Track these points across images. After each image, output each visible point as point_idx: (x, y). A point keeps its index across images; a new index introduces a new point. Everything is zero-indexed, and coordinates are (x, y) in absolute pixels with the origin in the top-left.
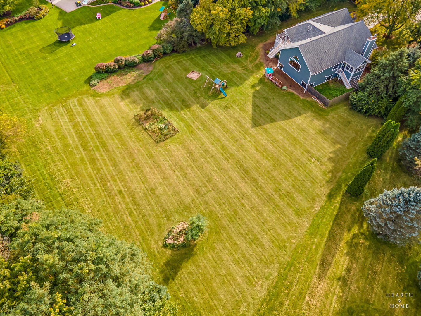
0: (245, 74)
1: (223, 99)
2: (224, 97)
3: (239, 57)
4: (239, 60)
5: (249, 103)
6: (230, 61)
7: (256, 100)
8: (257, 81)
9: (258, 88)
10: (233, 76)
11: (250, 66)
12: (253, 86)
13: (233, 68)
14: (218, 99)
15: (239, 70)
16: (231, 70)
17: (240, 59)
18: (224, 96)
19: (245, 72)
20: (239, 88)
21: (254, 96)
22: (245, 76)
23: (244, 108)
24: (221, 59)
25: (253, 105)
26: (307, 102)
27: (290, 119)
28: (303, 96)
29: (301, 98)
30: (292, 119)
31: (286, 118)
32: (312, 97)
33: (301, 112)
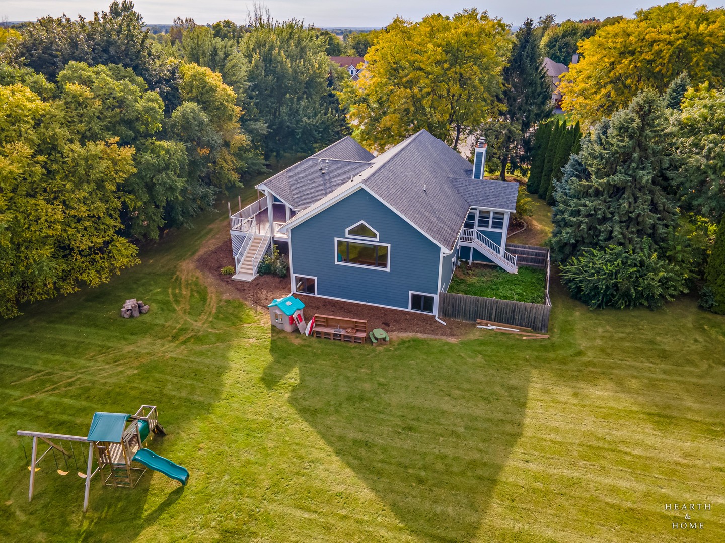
0: (202, 354)
1: (181, 503)
2: (178, 492)
3: (136, 314)
4: (144, 323)
5: (316, 454)
6: (109, 338)
7: (330, 420)
8: (267, 358)
9: (293, 376)
10: (156, 381)
11: (199, 325)
12: (270, 380)
13: (138, 356)
14: (151, 519)
15: (169, 351)
16: (136, 364)
17: (147, 318)
18: (175, 485)
19: (198, 348)
20: (219, 411)
21: (309, 413)
22: (208, 361)
23: (317, 484)
24: (64, 346)
25: (339, 452)
26: (482, 343)
27: (520, 425)
28: (452, 335)
29: (452, 340)
30: (527, 421)
31: (508, 428)
32: (474, 325)
33: (513, 381)
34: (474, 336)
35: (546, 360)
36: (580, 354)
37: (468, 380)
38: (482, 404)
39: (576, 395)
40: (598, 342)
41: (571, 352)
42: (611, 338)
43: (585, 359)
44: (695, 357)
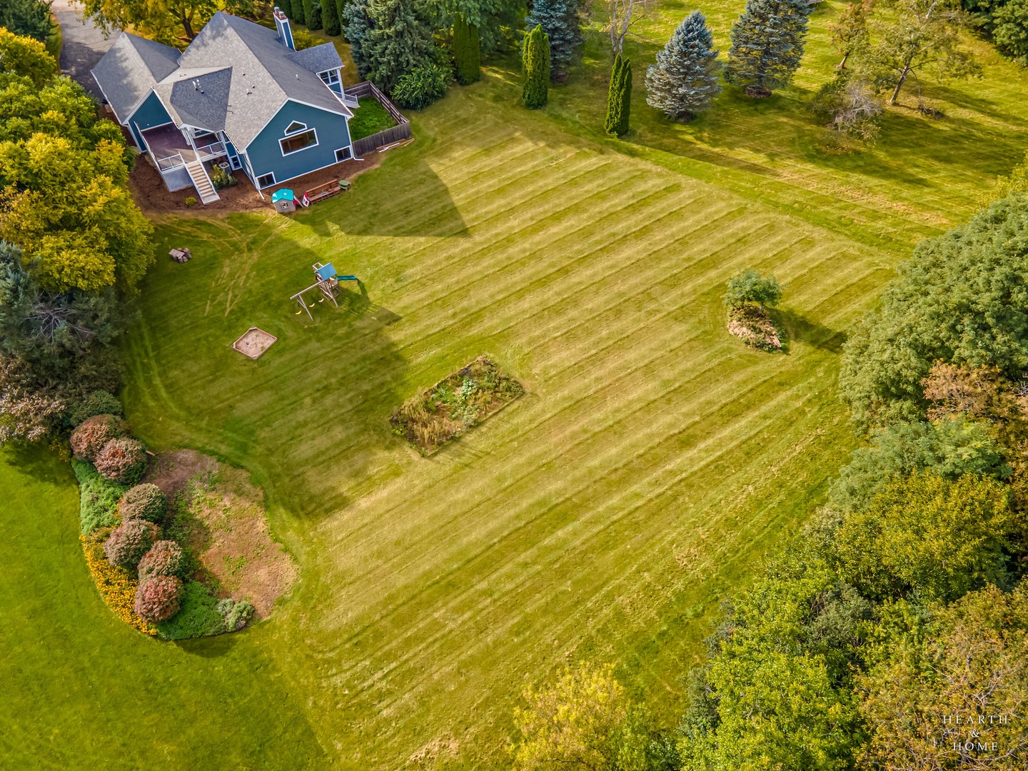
0: (270, 247)
5: (388, 242)
7: (375, 229)
8: (306, 227)
9: (333, 226)
12: (325, 234)
19: (262, 246)
22: (281, 247)
26: (391, 159)
27: (444, 185)
28: (373, 164)
29: (376, 166)
30: (445, 182)
31: (441, 189)
32: (376, 153)
33: (423, 170)
34: (383, 158)
35: (425, 152)
36: (434, 140)
37: (405, 180)
38: (422, 186)
39: (450, 160)
40: (437, 129)
41: (430, 141)
42: (440, 124)
43: (439, 142)
44: (477, 116)
